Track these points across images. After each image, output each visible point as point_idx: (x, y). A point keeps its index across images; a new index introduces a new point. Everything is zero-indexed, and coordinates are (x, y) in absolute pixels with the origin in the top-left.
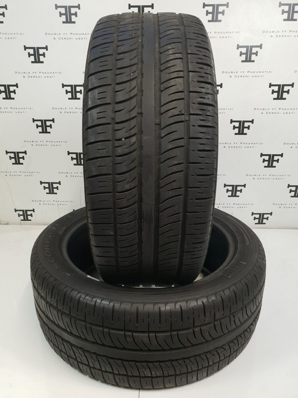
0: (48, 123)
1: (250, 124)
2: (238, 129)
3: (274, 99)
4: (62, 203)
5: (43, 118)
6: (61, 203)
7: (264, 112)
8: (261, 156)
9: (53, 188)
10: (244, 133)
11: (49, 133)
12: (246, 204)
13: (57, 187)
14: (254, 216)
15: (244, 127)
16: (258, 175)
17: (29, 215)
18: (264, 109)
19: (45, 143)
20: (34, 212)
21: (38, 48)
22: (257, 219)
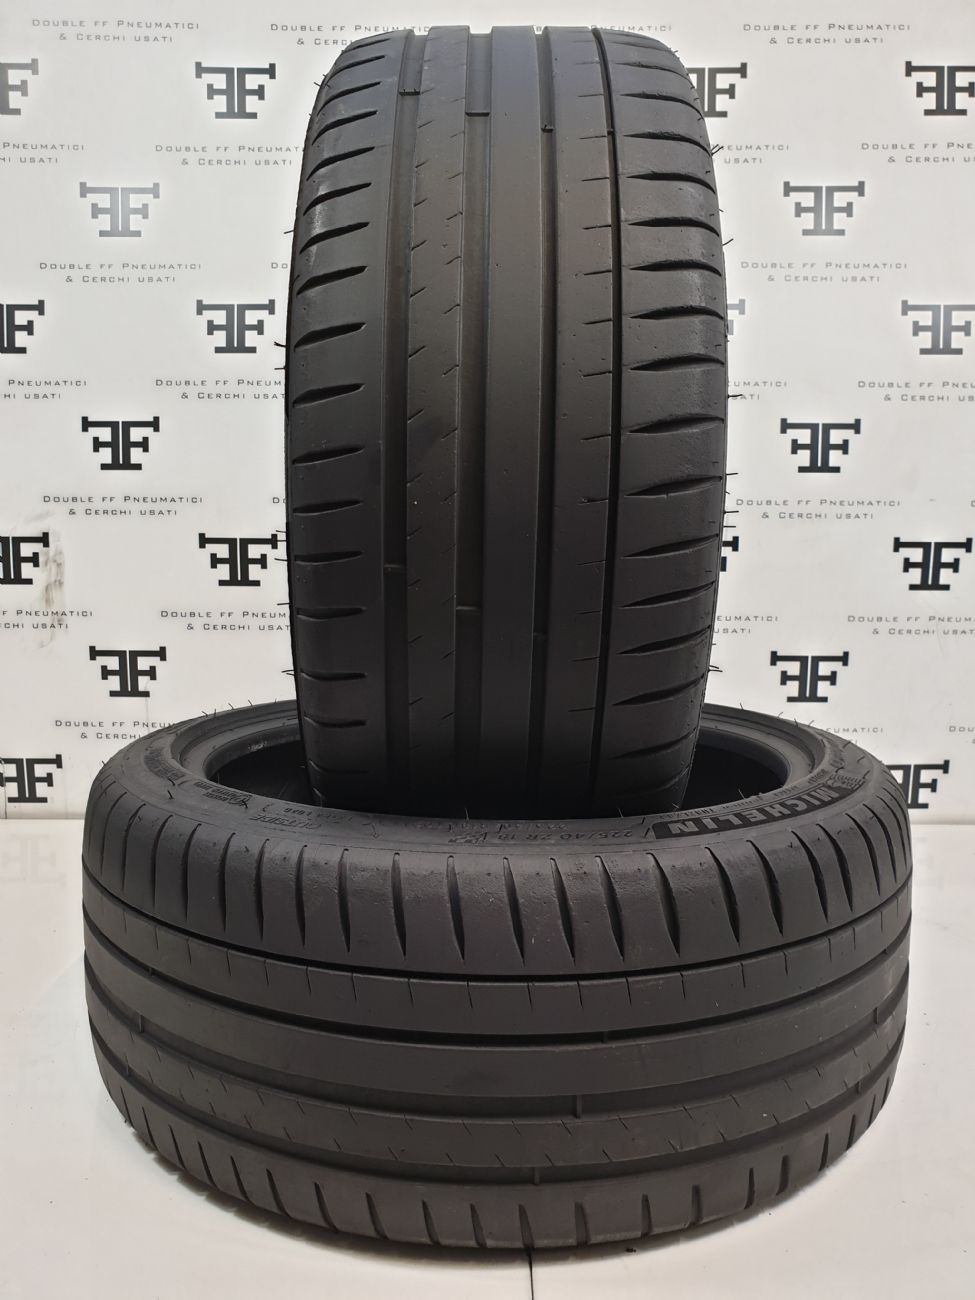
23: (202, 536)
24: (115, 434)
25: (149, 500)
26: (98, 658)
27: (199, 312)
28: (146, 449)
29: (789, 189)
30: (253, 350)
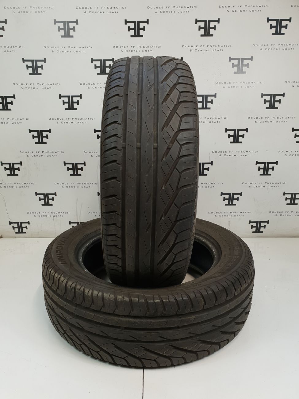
0: (44, 134)
1: (244, 132)
2: (233, 138)
3: (267, 108)
5: (40, 129)
6: (56, 214)
8: (256, 164)
9: (48, 199)
10: (239, 141)
11: (46, 143)
12: (243, 213)
13: (53, 198)
14: (252, 224)
15: (238, 136)
16: (254, 183)
17: (24, 227)
18: (257, 118)
19: (41, 154)
20: (29, 224)
21: (36, 61)
22: (254, 227)
23: (64, 162)
24: (38, 134)
25: (49, 152)
26: (38, 195)
27: (60, 98)
28: (47, 138)
29: (230, 59)
30: (76, 109)
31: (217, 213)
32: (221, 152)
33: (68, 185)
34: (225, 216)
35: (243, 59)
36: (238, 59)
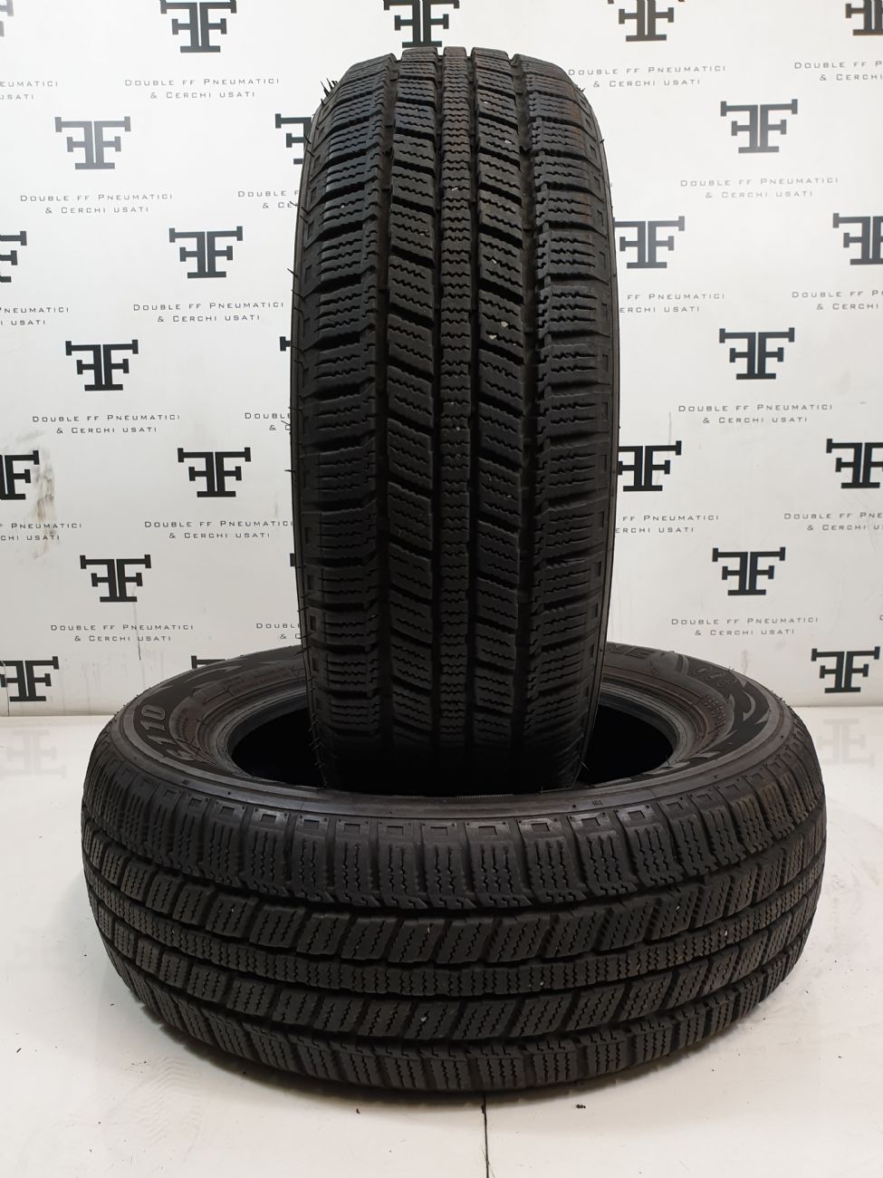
0: (117, 357)
1: (783, 342)
2: (745, 361)
3: (854, 262)
4: (153, 633)
5: (102, 342)
6: (149, 633)
7: (827, 302)
8: (829, 451)
9: (124, 580)
10: (768, 371)
11: (120, 387)
12: (792, 621)
13: (139, 575)
14: (821, 661)
15: (764, 355)
16: (824, 516)
17: (40, 680)
18: (823, 295)
19: (102, 423)
20: (56, 667)
21: (100, 125)
22: (830, 672)
23: (180, 450)
24: (97, 357)
25: (130, 418)
26: (88, 566)
27: (172, 240)
28: (126, 371)
29: (725, 109)
30: (223, 274)
31: (701, 622)
32: (709, 408)
33: (191, 531)
34: (729, 633)
35: (766, 109)
36: (752, 109)
